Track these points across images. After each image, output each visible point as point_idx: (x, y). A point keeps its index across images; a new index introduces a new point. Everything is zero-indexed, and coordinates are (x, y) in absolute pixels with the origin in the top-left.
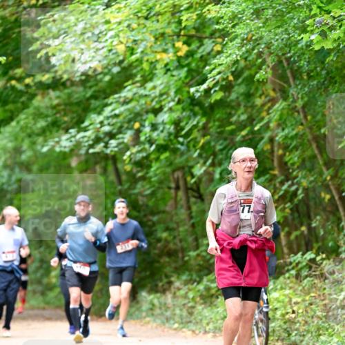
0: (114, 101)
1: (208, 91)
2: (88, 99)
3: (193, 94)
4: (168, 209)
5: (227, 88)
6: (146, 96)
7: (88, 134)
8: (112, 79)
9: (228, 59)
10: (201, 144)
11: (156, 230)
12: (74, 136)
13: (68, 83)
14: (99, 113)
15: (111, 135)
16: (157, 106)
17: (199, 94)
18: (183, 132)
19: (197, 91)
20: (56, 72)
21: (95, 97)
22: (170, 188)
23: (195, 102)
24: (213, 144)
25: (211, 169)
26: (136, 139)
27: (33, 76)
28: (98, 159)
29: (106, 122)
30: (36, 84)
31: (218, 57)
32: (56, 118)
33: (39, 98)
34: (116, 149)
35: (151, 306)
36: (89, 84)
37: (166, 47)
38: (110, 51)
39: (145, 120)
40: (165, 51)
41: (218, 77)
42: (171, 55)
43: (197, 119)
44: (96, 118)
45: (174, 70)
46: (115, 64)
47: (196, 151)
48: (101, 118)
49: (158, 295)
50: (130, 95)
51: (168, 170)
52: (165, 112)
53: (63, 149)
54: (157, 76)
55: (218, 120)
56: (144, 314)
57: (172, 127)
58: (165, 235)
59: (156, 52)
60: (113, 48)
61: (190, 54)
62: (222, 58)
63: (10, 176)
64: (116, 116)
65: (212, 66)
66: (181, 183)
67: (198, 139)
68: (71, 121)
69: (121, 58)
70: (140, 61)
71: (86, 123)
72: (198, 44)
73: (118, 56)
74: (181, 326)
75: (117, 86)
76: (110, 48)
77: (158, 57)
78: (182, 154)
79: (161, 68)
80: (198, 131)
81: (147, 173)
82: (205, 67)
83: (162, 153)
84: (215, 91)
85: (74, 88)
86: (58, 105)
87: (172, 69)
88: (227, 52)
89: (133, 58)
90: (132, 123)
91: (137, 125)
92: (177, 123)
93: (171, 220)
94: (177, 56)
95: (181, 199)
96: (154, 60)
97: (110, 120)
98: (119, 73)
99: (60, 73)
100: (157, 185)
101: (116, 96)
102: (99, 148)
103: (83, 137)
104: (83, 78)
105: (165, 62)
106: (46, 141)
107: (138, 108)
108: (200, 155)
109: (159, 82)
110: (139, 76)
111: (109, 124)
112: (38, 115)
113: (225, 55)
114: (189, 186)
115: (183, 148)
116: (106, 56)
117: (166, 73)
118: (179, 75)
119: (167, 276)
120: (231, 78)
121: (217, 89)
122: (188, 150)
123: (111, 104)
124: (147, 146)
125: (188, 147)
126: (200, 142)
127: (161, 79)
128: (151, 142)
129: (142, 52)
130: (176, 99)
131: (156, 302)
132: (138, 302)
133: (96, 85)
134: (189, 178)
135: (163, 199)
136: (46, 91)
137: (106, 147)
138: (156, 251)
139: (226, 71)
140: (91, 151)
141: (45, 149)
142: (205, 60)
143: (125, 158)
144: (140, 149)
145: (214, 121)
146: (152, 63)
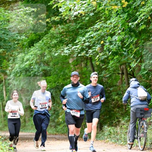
0: (91, 30)
1: (138, 25)
2: (78, 29)
3: (131, 26)
4: (118, 84)
5: (148, 23)
6: (107, 27)
7: (77, 47)
8: (90, 19)
9: (148, 9)
10: (134, 51)
11: (112, 95)
12: (71, 48)
13: (68, 21)
14: (83, 36)
15: (89, 47)
16: (113, 32)
17: (133, 26)
18: (126, 46)
19: (133, 25)
20: (62, 15)
21: (81, 28)
22: (119, 74)
23: (131, 30)
24: (140, 51)
25: (140, 64)
26: (102, 49)
27: (50, 18)
28: (83, 59)
29: (87, 41)
30: (51, 21)
31: (143, 7)
32: (62, 38)
33: (53, 29)
34: (92, 54)
35: (109, 133)
36: (78, 22)
37: (117, 3)
38: (89, 5)
39: (106, 40)
40: (116, 5)
41: (143, 18)
42: (119, 6)
43: (132, 39)
44: (82, 39)
45: (121, 14)
46: (91, 12)
47: (132, 55)
48: (84, 39)
49: (113, 128)
50: (99, 27)
51: (118, 64)
52: (117, 35)
53: (65, 54)
54: (113, 17)
55: (143, 39)
56: (106, 137)
57: (120, 43)
58: (116, 97)
59: (112, 5)
60: (90, 3)
61: (129, 6)
62: (145, 8)
63: (39, 68)
64: (92, 37)
65: (140, 13)
66: (125, 71)
67: (133, 49)
68: (69, 40)
69: (94, 8)
70: (104, 10)
71: (77, 41)
72: (133, 2)
73: (93, 7)
74: (125, 143)
75: (92, 22)
76: (89, 4)
77: (113, 7)
78: (125, 57)
79: (115, 13)
80: (133, 45)
81: (107, 66)
82: (136, 12)
83: (115, 56)
84: (141, 25)
85: (71, 24)
86: (63, 32)
87: (120, 14)
88: (148, 5)
89: (101, 8)
90: (100, 41)
91: (102, 42)
92: (122, 41)
93: (120, 89)
94: (123, 7)
95: (125, 80)
96: (111, 10)
97: (89, 39)
98: (93, 16)
99: (64, 16)
100: (112, 72)
101: (92, 27)
102: (83, 54)
103: (75, 48)
104: (75, 18)
105: (116, 10)
106: (57, 50)
107: (103, 34)
108: (134, 57)
109: (113, 21)
110: (103, 18)
111: (88, 42)
112: (53, 37)
113: (147, 6)
114: (128, 73)
115: (125, 53)
116: (87, 7)
117: (117, 16)
118: (123, 16)
119: (117, 118)
120: (149, 18)
121: (142, 23)
122: (128, 54)
123: (89, 31)
124: (107, 53)
125: (128, 53)
126: (134, 50)
127: (115, 19)
128: (109, 50)
129: (105, 5)
130: (122, 29)
131: (112, 131)
132: (103, 131)
133: (82, 22)
134: (128, 69)
135: (115, 79)
136: (57, 25)
137: (87, 53)
138: (112, 106)
139: (147, 15)
140: (79, 55)
141: (56, 54)
142: (136, 9)
143: (96, 58)
144: (103, 54)
145: (141, 40)
146: (110, 11)
